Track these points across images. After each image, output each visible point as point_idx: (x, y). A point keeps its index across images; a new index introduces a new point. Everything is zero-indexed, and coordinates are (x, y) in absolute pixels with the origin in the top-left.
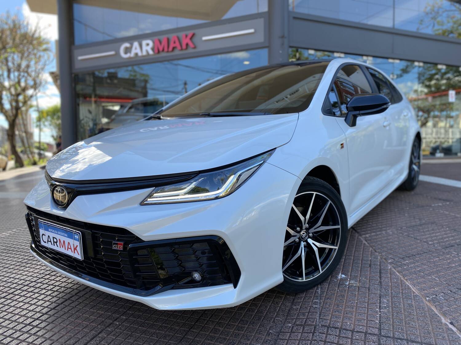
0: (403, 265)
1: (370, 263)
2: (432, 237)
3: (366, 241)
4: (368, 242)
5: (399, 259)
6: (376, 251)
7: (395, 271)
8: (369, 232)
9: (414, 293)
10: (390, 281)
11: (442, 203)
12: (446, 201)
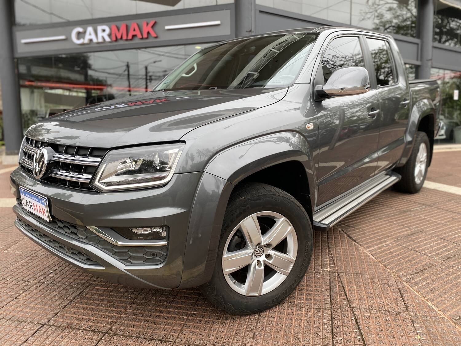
1: (388, 282)
2: (428, 248)
3: (372, 255)
4: (375, 257)
5: (410, 276)
6: (386, 267)
7: (413, 291)
8: (371, 244)
9: (440, 315)
10: (413, 302)
11: (419, 207)
12: (422, 205)
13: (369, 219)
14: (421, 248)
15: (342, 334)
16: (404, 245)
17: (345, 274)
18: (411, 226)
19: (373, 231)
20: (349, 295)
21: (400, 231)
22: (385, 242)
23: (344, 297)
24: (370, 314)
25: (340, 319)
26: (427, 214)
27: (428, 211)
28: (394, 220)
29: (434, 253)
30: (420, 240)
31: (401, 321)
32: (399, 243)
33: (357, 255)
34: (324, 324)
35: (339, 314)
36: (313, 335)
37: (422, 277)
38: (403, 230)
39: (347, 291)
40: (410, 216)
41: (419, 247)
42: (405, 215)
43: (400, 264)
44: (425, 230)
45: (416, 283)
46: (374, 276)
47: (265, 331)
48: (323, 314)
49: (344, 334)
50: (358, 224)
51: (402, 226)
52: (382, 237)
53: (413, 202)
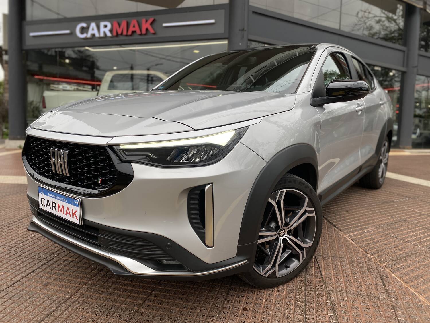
0: (399, 269)
1: (367, 267)
2: (411, 237)
3: (352, 240)
4: (355, 242)
5: (392, 262)
6: (366, 252)
7: (395, 277)
8: (351, 230)
9: (424, 303)
10: (395, 288)
11: (402, 199)
12: (405, 197)
13: (351, 207)
14: (404, 236)
15: (315, 317)
16: (386, 233)
17: (323, 257)
18: (393, 215)
19: (354, 218)
20: (325, 278)
21: (382, 219)
22: (366, 228)
23: (319, 280)
24: (347, 298)
25: (314, 301)
26: (411, 205)
27: (412, 203)
28: (377, 209)
29: (418, 241)
30: (403, 228)
31: (380, 307)
32: (380, 230)
33: (336, 239)
34: (296, 305)
35: (313, 296)
36: (283, 316)
37: (405, 264)
38: (385, 218)
39: (324, 274)
40: (392, 206)
41: (402, 235)
42: (387, 205)
43: (381, 250)
44: (408, 219)
45: (398, 270)
46: (353, 260)
47: (232, 310)
48: (296, 296)
49: (317, 317)
50: (339, 210)
51: (385, 215)
52: (363, 223)
53: (396, 195)
